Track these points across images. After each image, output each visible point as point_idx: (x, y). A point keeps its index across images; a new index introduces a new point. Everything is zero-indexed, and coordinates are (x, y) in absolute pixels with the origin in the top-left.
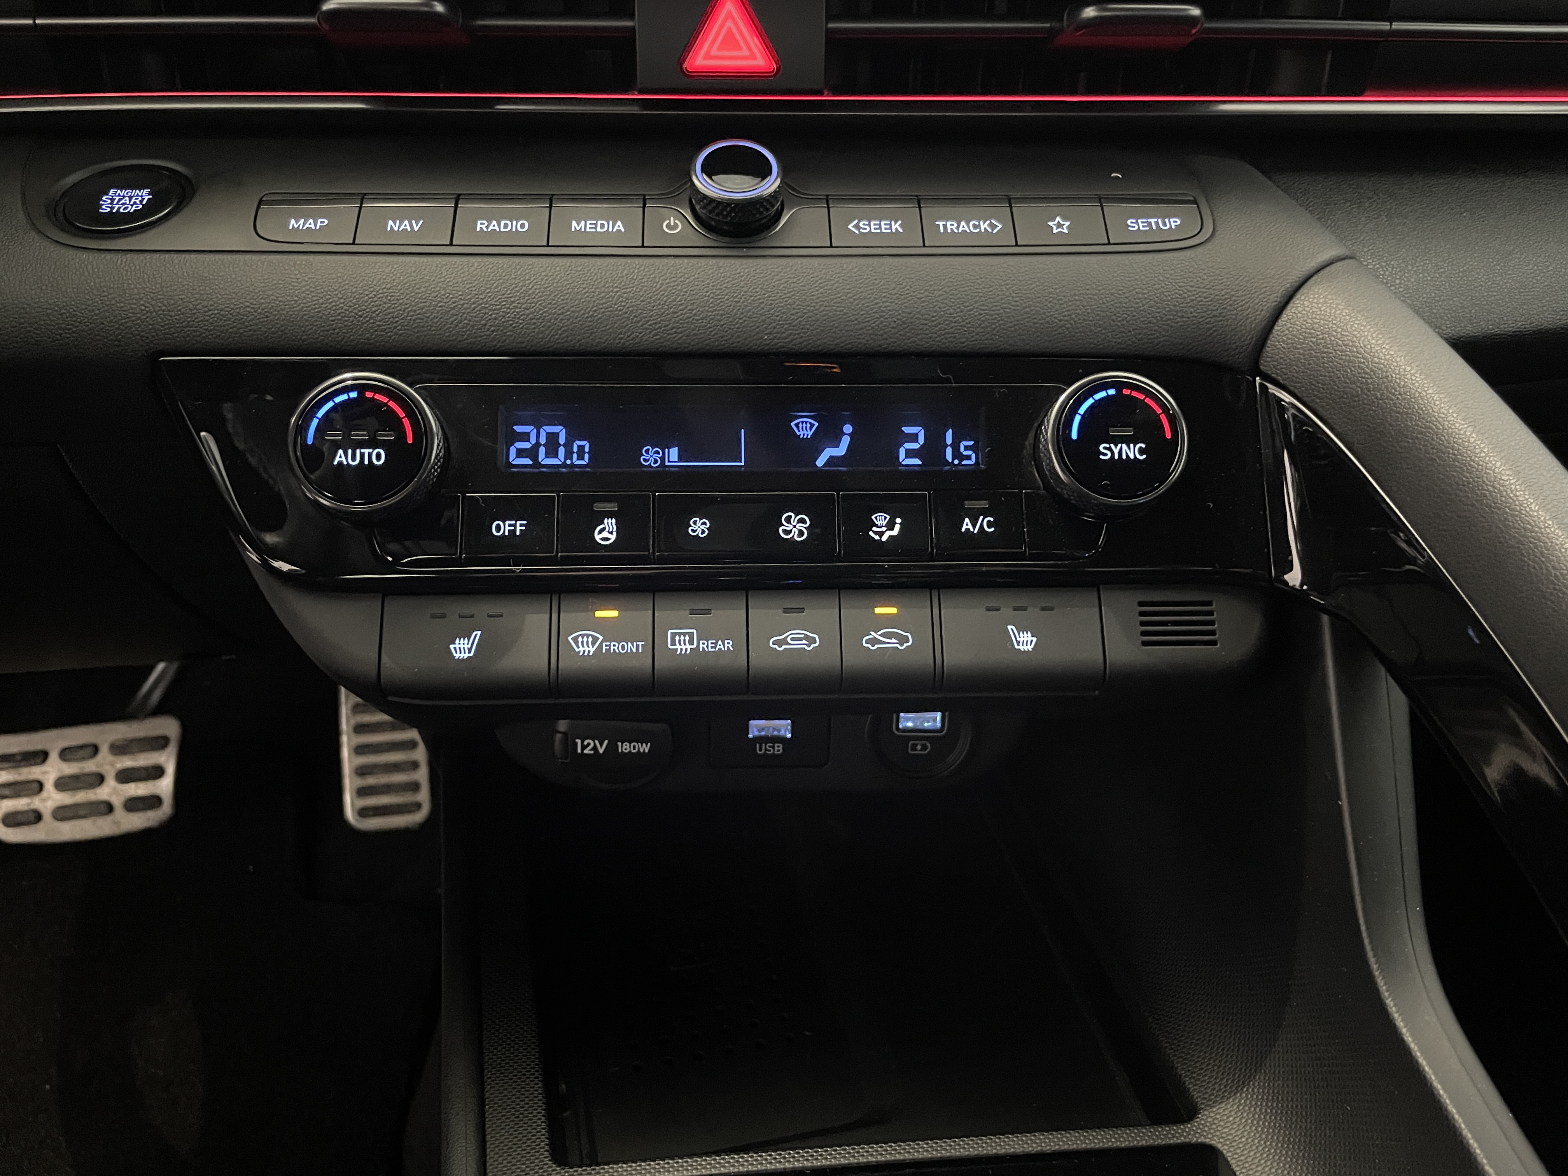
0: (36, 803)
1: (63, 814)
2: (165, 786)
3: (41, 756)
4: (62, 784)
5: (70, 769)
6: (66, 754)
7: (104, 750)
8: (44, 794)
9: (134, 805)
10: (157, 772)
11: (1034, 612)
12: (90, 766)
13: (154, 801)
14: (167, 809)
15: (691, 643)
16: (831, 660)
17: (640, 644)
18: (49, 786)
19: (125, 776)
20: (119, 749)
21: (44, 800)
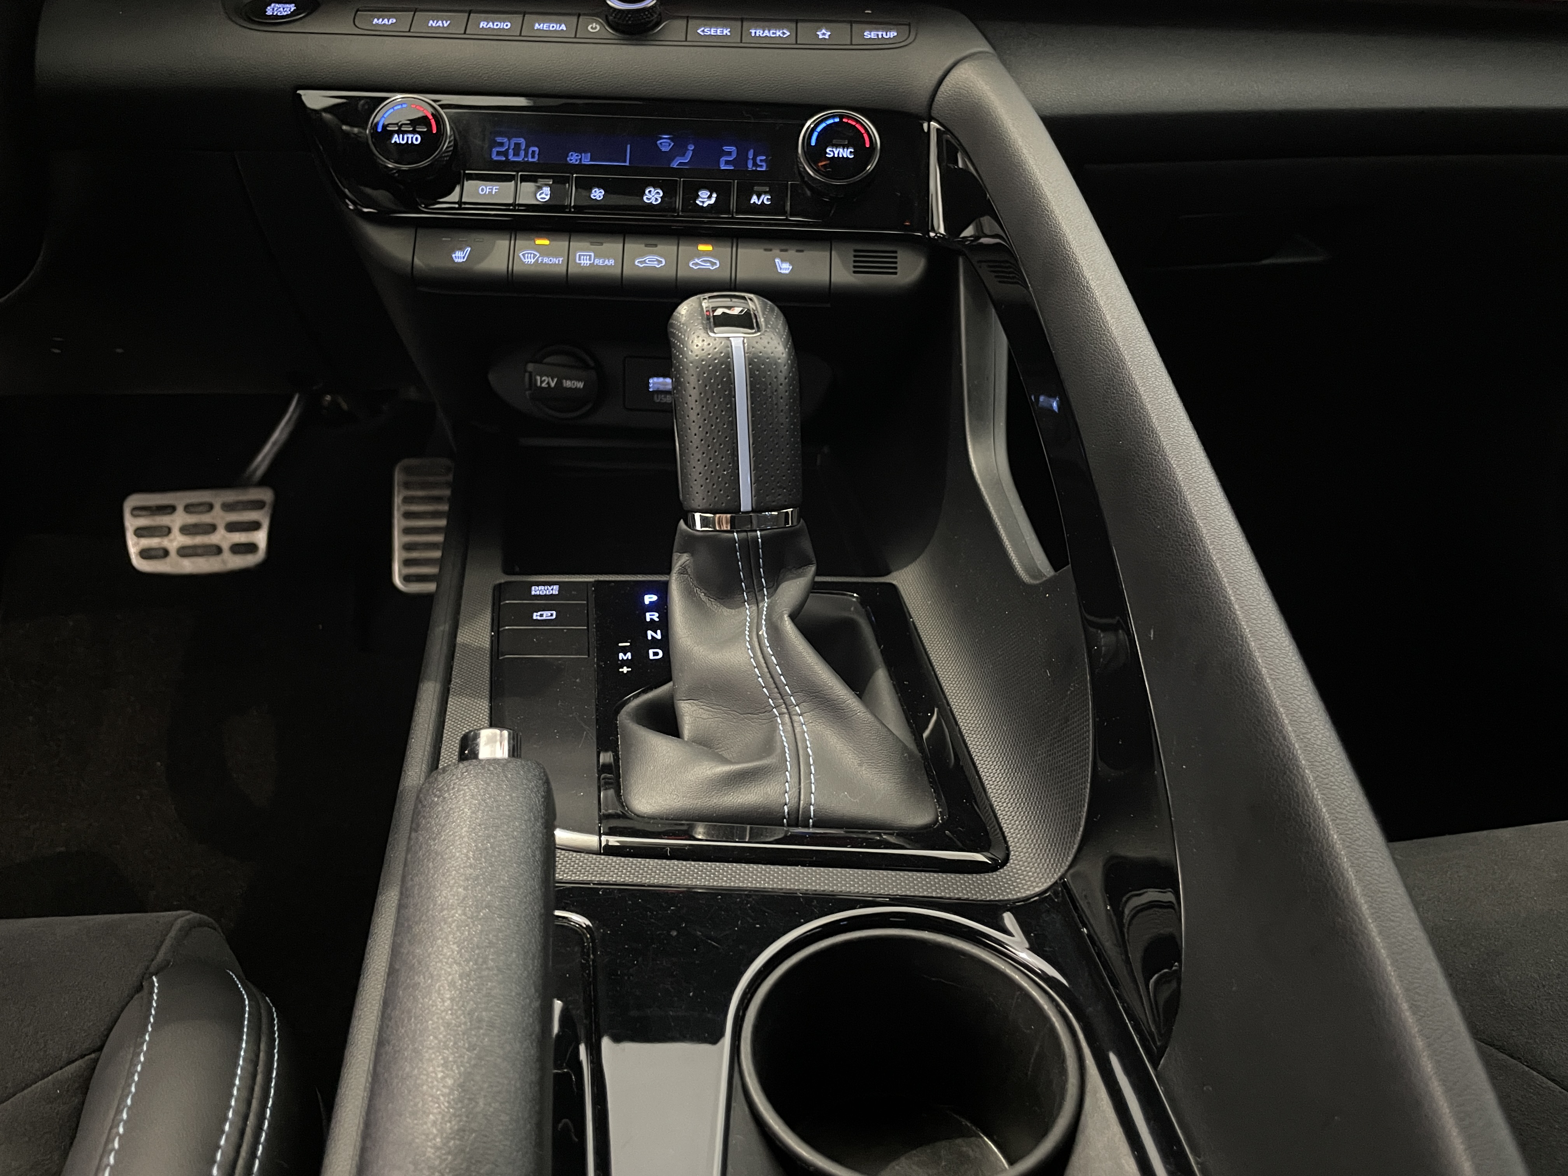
0: (165, 542)
1: (185, 552)
2: (261, 538)
3: (170, 509)
4: (185, 530)
5: (192, 519)
6: (188, 508)
7: (217, 508)
8: (172, 536)
9: (238, 549)
10: (255, 526)
11: (792, 253)
12: (206, 518)
13: (251, 548)
14: (261, 554)
15: (590, 260)
16: (670, 273)
17: (561, 259)
18: (176, 531)
19: (232, 527)
20: (228, 507)
21: (171, 541)
